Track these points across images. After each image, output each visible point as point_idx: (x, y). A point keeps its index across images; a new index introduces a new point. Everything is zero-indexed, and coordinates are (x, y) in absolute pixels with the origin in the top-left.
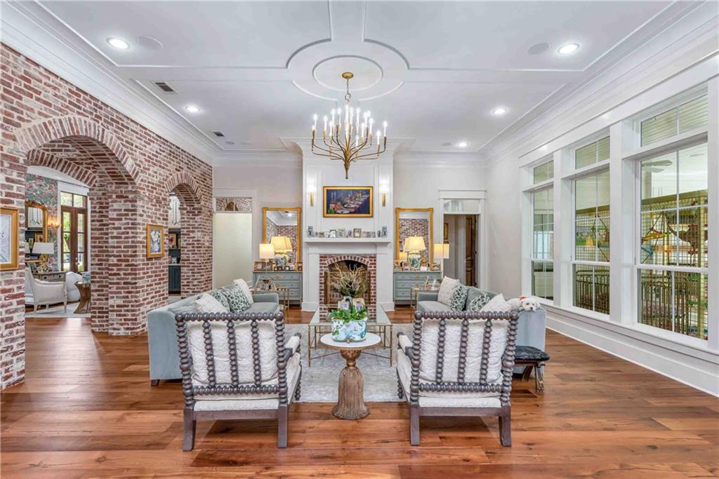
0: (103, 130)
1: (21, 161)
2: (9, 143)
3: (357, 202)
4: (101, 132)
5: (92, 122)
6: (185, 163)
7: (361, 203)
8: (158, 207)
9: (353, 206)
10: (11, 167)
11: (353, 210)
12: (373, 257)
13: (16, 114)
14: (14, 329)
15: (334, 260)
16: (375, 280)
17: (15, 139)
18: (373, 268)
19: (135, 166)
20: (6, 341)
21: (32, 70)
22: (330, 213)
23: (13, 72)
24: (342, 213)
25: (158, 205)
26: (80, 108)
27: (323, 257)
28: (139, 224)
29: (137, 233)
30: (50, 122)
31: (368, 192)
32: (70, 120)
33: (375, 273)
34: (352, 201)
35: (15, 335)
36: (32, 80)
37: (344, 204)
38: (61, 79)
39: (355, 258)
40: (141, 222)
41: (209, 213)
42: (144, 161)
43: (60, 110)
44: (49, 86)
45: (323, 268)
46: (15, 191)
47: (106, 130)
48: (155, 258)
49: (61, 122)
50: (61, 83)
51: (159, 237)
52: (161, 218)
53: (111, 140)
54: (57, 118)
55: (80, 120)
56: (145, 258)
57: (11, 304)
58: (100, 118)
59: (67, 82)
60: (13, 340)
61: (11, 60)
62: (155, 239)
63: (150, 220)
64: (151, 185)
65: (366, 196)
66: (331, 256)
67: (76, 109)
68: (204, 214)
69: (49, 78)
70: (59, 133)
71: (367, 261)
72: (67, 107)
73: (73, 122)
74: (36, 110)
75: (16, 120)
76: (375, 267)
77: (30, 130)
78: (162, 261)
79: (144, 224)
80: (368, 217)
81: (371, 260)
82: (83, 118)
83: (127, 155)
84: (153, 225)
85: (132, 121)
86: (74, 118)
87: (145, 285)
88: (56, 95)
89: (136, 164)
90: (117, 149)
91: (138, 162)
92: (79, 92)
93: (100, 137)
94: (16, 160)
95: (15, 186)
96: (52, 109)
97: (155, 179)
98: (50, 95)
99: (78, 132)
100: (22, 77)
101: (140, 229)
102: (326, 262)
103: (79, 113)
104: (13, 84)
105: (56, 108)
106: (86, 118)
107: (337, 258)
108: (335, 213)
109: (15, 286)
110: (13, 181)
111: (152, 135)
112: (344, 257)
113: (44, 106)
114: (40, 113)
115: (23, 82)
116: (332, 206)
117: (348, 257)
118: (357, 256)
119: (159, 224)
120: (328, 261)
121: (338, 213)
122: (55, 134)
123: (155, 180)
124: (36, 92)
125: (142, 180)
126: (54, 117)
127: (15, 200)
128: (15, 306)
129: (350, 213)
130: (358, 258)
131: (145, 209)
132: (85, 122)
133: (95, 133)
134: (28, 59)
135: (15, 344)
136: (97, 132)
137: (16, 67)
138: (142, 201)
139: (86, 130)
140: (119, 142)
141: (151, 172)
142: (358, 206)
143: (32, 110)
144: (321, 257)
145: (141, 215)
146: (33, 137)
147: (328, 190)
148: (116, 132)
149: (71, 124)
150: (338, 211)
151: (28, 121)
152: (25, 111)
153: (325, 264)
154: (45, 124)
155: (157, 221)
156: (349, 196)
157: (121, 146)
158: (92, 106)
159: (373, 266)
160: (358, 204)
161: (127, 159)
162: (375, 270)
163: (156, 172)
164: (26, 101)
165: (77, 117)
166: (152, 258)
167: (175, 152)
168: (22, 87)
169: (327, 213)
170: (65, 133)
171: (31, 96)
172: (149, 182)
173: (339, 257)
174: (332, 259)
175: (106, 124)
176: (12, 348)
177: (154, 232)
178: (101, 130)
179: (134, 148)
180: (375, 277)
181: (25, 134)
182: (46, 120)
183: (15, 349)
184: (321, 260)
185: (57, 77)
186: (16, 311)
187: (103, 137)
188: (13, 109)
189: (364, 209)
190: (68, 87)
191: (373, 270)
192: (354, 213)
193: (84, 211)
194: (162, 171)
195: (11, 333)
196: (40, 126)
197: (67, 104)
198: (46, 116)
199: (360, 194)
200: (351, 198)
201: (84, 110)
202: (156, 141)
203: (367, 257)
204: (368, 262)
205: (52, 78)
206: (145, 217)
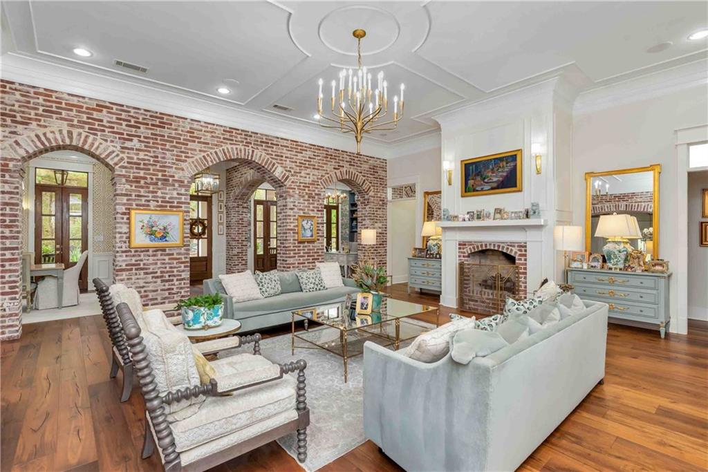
0: (253, 151)
1: (186, 182)
2: (179, 173)
3: (501, 174)
4: (251, 154)
5: (243, 148)
6: (347, 161)
7: (505, 174)
8: (311, 201)
9: (495, 179)
10: (180, 186)
11: (495, 185)
12: (523, 246)
13: (183, 155)
14: (182, 282)
15: (474, 248)
16: (525, 278)
17: (183, 170)
18: (523, 262)
19: (285, 172)
20: (177, 288)
21: (195, 126)
22: (469, 191)
23: (182, 131)
24: (482, 190)
25: (311, 199)
26: (232, 140)
27: (462, 245)
28: (290, 216)
29: (287, 223)
30: (208, 155)
31: (513, 158)
32: (223, 150)
33: (525, 269)
34: (493, 173)
35: (183, 286)
36: (195, 132)
37: (485, 179)
38: (217, 125)
39: (499, 246)
40: (292, 214)
41: (381, 203)
42: (294, 167)
43: (216, 145)
44: (208, 132)
45: (462, 258)
46: (183, 200)
47: (256, 151)
48: (308, 242)
49: (216, 153)
50: (218, 127)
51: (312, 225)
52: (315, 210)
53: (260, 157)
54: (213, 151)
55: (232, 148)
56: (296, 242)
57: (180, 267)
58: (251, 143)
59: (221, 126)
60: (181, 288)
61: (181, 124)
62: (307, 226)
63: (302, 212)
64: (302, 185)
65: (512, 164)
66: (470, 243)
67: (229, 142)
68: (372, 204)
69: (207, 127)
70: (215, 160)
71: (514, 251)
72: (222, 142)
73: (226, 151)
74: (198, 149)
75: (183, 158)
76: (526, 260)
77: (193, 162)
78: (316, 244)
79: (295, 216)
80: (514, 192)
81: (521, 251)
82: (234, 147)
83: (276, 165)
84: (304, 216)
85: (282, 139)
86: (227, 148)
87: (297, 262)
88: (212, 136)
89: (286, 171)
90: (267, 162)
91: (288, 169)
92: (231, 130)
93: (250, 156)
94: (182, 182)
95: (183, 197)
96: (210, 146)
97: (307, 179)
98: (208, 137)
99: (230, 156)
100: (188, 132)
101: (290, 219)
102: (465, 250)
103: (231, 144)
104: (182, 138)
105: (212, 144)
106: (237, 146)
107: (478, 247)
108: (475, 190)
109: (183, 257)
110: (181, 194)
111: (304, 145)
112: (486, 245)
113: (203, 145)
114: (200, 151)
115: (189, 134)
116: (471, 182)
117: (490, 244)
118: (502, 245)
119: (312, 215)
120: (467, 250)
121: (477, 191)
122: (212, 161)
123: (307, 181)
124: (198, 138)
125: (293, 182)
126: (211, 151)
127: (183, 205)
128: (183, 268)
129: (492, 189)
130: (503, 247)
131: (296, 204)
132: (237, 149)
133: (245, 154)
134: (192, 120)
135: (182, 291)
136: (247, 153)
137: (183, 127)
138: (292, 198)
139: (237, 154)
140: (268, 156)
141: (303, 174)
142: (501, 179)
143: (195, 150)
144: (460, 244)
145: (292, 209)
146: (196, 166)
147: (465, 164)
148: (265, 150)
149: (224, 153)
150: (478, 188)
151: (192, 157)
152: (189, 152)
153: (464, 253)
154: (204, 156)
155: (310, 212)
156: (491, 167)
157: (270, 159)
158: (243, 136)
159: (523, 258)
160: (501, 176)
161: (276, 168)
162: (526, 264)
163: (308, 174)
164: (191, 145)
165: (229, 147)
166: (304, 242)
167: (331, 155)
168: (188, 138)
169: (466, 192)
170: (219, 159)
171: (194, 142)
172: (300, 183)
173: (479, 244)
174: (471, 247)
175: (255, 147)
176: (181, 293)
177: (306, 221)
178: (251, 151)
179: (284, 158)
180: (525, 273)
181: (191, 166)
182: (205, 154)
183: (183, 294)
184: (460, 248)
185: (214, 125)
186: (183, 271)
187: (252, 156)
188: (181, 152)
189: (510, 182)
190: (222, 129)
191: (522, 264)
192: (498, 188)
193: (336, 208)
194: (316, 172)
195: (180, 284)
196: (200, 159)
197: (221, 140)
198: (205, 152)
199: (505, 163)
200: (493, 169)
201: (236, 141)
202: (308, 149)
203: (514, 246)
204: (516, 253)
205: (210, 126)
206: (296, 210)
